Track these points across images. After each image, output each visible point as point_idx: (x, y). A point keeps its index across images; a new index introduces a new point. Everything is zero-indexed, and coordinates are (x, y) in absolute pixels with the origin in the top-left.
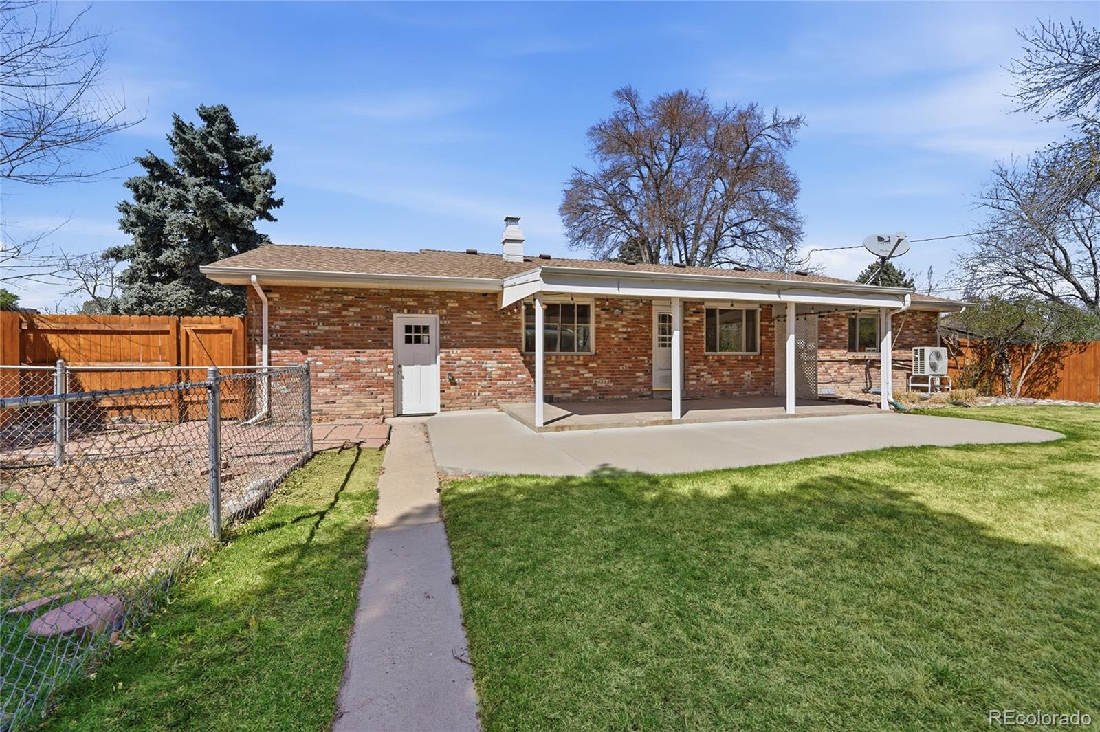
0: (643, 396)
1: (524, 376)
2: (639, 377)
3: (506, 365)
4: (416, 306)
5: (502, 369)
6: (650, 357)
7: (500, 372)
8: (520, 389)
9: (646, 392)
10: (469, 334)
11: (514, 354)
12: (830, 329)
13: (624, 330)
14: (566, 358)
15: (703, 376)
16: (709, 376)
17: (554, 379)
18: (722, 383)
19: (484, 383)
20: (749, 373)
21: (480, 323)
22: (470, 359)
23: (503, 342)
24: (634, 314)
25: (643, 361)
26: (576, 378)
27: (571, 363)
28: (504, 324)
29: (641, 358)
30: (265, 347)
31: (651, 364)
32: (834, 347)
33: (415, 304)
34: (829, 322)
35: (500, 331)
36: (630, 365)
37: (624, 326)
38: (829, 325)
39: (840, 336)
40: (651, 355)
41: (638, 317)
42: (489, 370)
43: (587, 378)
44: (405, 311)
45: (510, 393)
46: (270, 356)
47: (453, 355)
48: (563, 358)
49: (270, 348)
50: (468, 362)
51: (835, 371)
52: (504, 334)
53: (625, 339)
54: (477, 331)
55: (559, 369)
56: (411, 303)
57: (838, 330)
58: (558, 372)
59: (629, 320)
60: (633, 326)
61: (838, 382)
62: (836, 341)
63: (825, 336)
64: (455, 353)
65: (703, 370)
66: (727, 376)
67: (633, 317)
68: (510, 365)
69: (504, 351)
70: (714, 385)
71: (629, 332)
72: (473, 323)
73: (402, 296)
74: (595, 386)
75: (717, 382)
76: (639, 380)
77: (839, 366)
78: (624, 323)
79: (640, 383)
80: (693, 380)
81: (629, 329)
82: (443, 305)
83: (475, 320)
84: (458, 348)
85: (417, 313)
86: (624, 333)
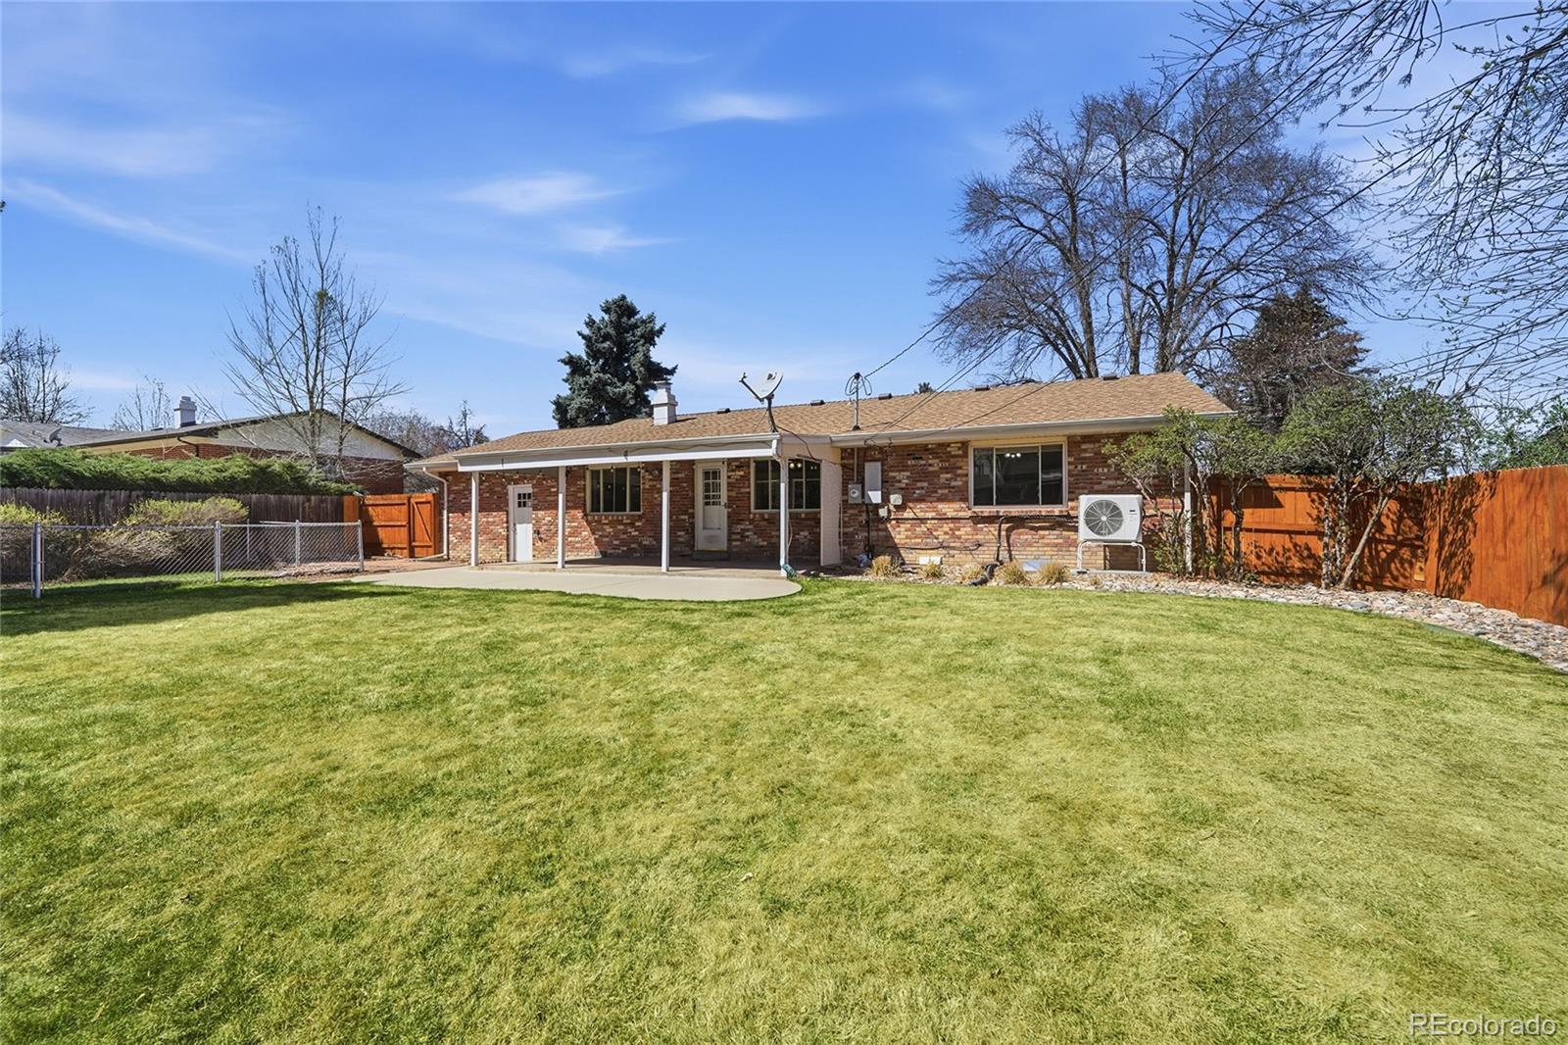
0: (685, 555)
1: (587, 533)
2: (679, 536)
3: (573, 524)
5: (571, 527)
6: (692, 516)
7: (569, 530)
8: (584, 544)
9: (687, 551)
10: (549, 499)
11: (580, 514)
12: (936, 474)
14: (617, 518)
15: (747, 537)
16: (756, 536)
17: (608, 536)
18: (772, 545)
20: (806, 533)
21: (556, 489)
22: (550, 519)
23: (572, 504)
24: (674, 473)
25: (685, 520)
26: (625, 536)
27: (620, 522)
28: (571, 490)
29: (683, 517)
30: (445, 512)
31: (692, 523)
32: (942, 499)
34: (930, 465)
35: (569, 495)
36: (672, 524)
38: (931, 469)
39: (953, 484)
40: (693, 514)
41: (680, 475)
43: (634, 536)
44: (516, 484)
45: (577, 548)
46: (448, 518)
47: (541, 516)
48: (615, 518)
49: (448, 512)
51: (946, 533)
52: (572, 498)
54: (554, 496)
55: (611, 528)
57: (949, 476)
58: (611, 530)
59: (670, 480)
60: (674, 486)
61: (954, 548)
62: (946, 491)
63: (925, 484)
64: (541, 513)
65: (748, 530)
67: (674, 476)
68: (578, 524)
69: (572, 512)
70: (762, 547)
71: (670, 492)
72: (552, 490)
74: (640, 544)
75: (765, 543)
76: (681, 540)
77: (952, 525)
79: (681, 542)
80: (736, 540)
81: (671, 489)
82: (533, 478)
83: (553, 487)
84: (542, 510)
85: (520, 483)
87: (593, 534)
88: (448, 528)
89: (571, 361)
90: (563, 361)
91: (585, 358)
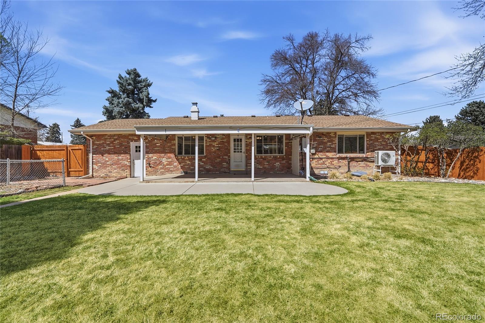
0: (226, 173)
1: (176, 164)
2: (224, 165)
3: (169, 160)
4: (137, 139)
5: (168, 161)
6: (229, 157)
7: (167, 162)
8: (175, 169)
9: (227, 171)
10: (155, 148)
11: (172, 155)
12: (326, 143)
13: (218, 146)
16: (258, 165)
17: (188, 165)
18: (265, 168)
19: (161, 166)
20: (279, 163)
21: (159, 145)
22: (156, 157)
23: (168, 151)
24: (221, 139)
25: (226, 158)
28: (168, 145)
29: (225, 157)
30: (91, 154)
31: (230, 160)
32: (328, 152)
33: (137, 138)
34: (324, 140)
35: (167, 147)
36: (220, 160)
37: (217, 144)
38: (324, 141)
39: (332, 146)
40: (230, 156)
42: (163, 161)
43: (201, 165)
44: (134, 141)
45: (171, 170)
46: (93, 157)
47: (150, 156)
48: (190, 157)
49: (93, 154)
50: (155, 159)
51: (329, 163)
52: (168, 149)
53: (217, 149)
54: (158, 147)
55: (189, 161)
56: (136, 138)
57: (330, 143)
58: (190, 162)
59: (219, 142)
60: (221, 144)
61: (331, 168)
62: (329, 149)
63: (322, 146)
64: (150, 155)
66: (267, 165)
67: (221, 140)
68: (171, 160)
69: (169, 155)
70: (260, 168)
71: (219, 147)
72: (157, 145)
73: (133, 136)
74: (205, 168)
75: (262, 167)
77: (331, 160)
78: (217, 143)
79: (224, 167)
80: (249, 166)
81: (220, 146)
82: (146, 139)
83: (158, 143)
84: (152, 154)
85: (137, 141)
86: (217, 147)
87: (180, 164)
88: (93, 162)
89: (112, 92)
90: (108, 91)
91: (118, 91)
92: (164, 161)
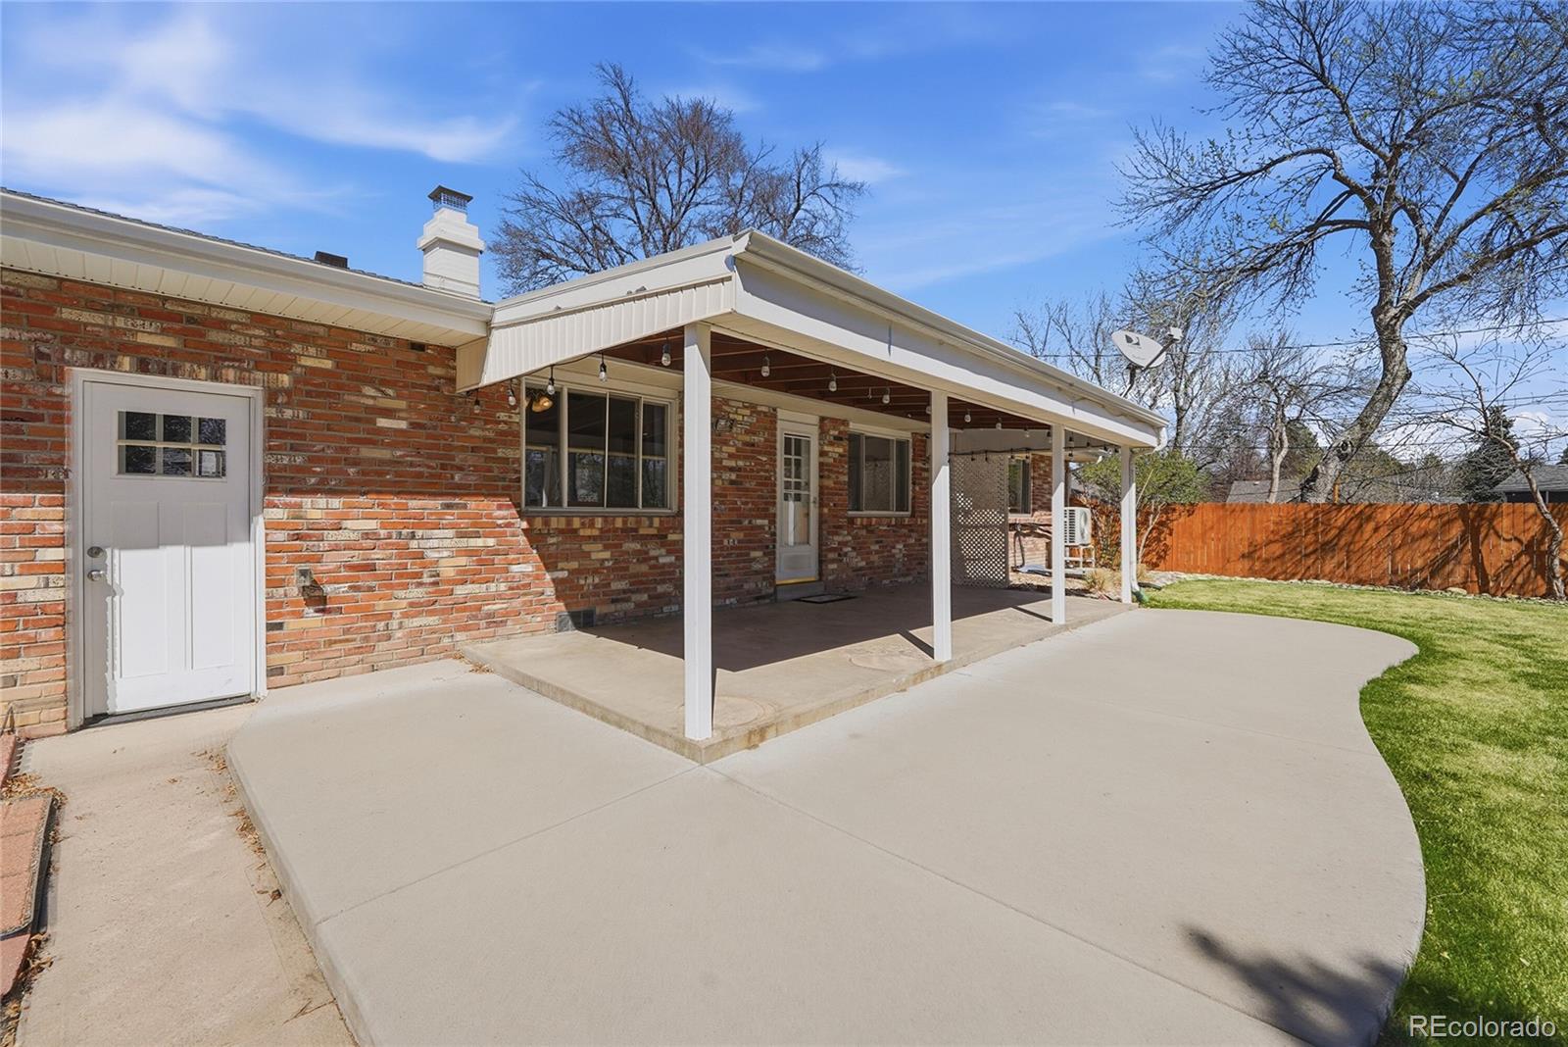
0: (763, 597)
1: (528, 568)
2: (754, 559)
3: (479, 542)
4: (172, 352)
5: (470, 552)
6: (772, 520)
7: (463, 561)
8: (517, 603)
9: (765, 588)
10: (366, 452)
11: (499, 511)
13: (732, 463)
14: (625, 522)
15: (846, 554)
16: (854, 554)
17: (595, 572)
19: (416, 593)
21: (403, 425)
22: (372, 525)
23: (472, 479)
24: (747, 432)
25: (762, 527)
26: (644, 568)
27: (630, 533)
28: (473, 432)
29: (759, 522)
31: (774, 534)
33: (169, 342)
35: (463, 449)
36: (741, 535)
37: (731, 456)
40: (774, 515)
41: (755, 439)
42: (432, 555)
43: (664, 564)
44: (126, 361)
45: (490, 615)
47: (316, 514)
48: (619, 523)
50: (366, 535)
52: (471, 459)
53: (732, 482)
54: (393, 445)
55: (606, 548)
56: (150, 336)
58: (607, 555)
59: (740, 445)
60: (745, 458)
64: (316, 508)
65: (845, 544)
66: (877, 552)
67: (747, 438)
68: (491, 542)
69: (473, 504)
70: (861, 569)
71: (739, 469)
72: (382, 422)
73: (115, 309)
75: (863, 564)
76: (757, 566)
78: (732, 450)
79: (757, 572)
80: (833, 561)
81: (741, 463)
82: (280, 360)
83: (388, 413)
84: (333, 492)
85: (175, 374)
86: (731, 469)
87: (550, 566)
92: (442, 548)
